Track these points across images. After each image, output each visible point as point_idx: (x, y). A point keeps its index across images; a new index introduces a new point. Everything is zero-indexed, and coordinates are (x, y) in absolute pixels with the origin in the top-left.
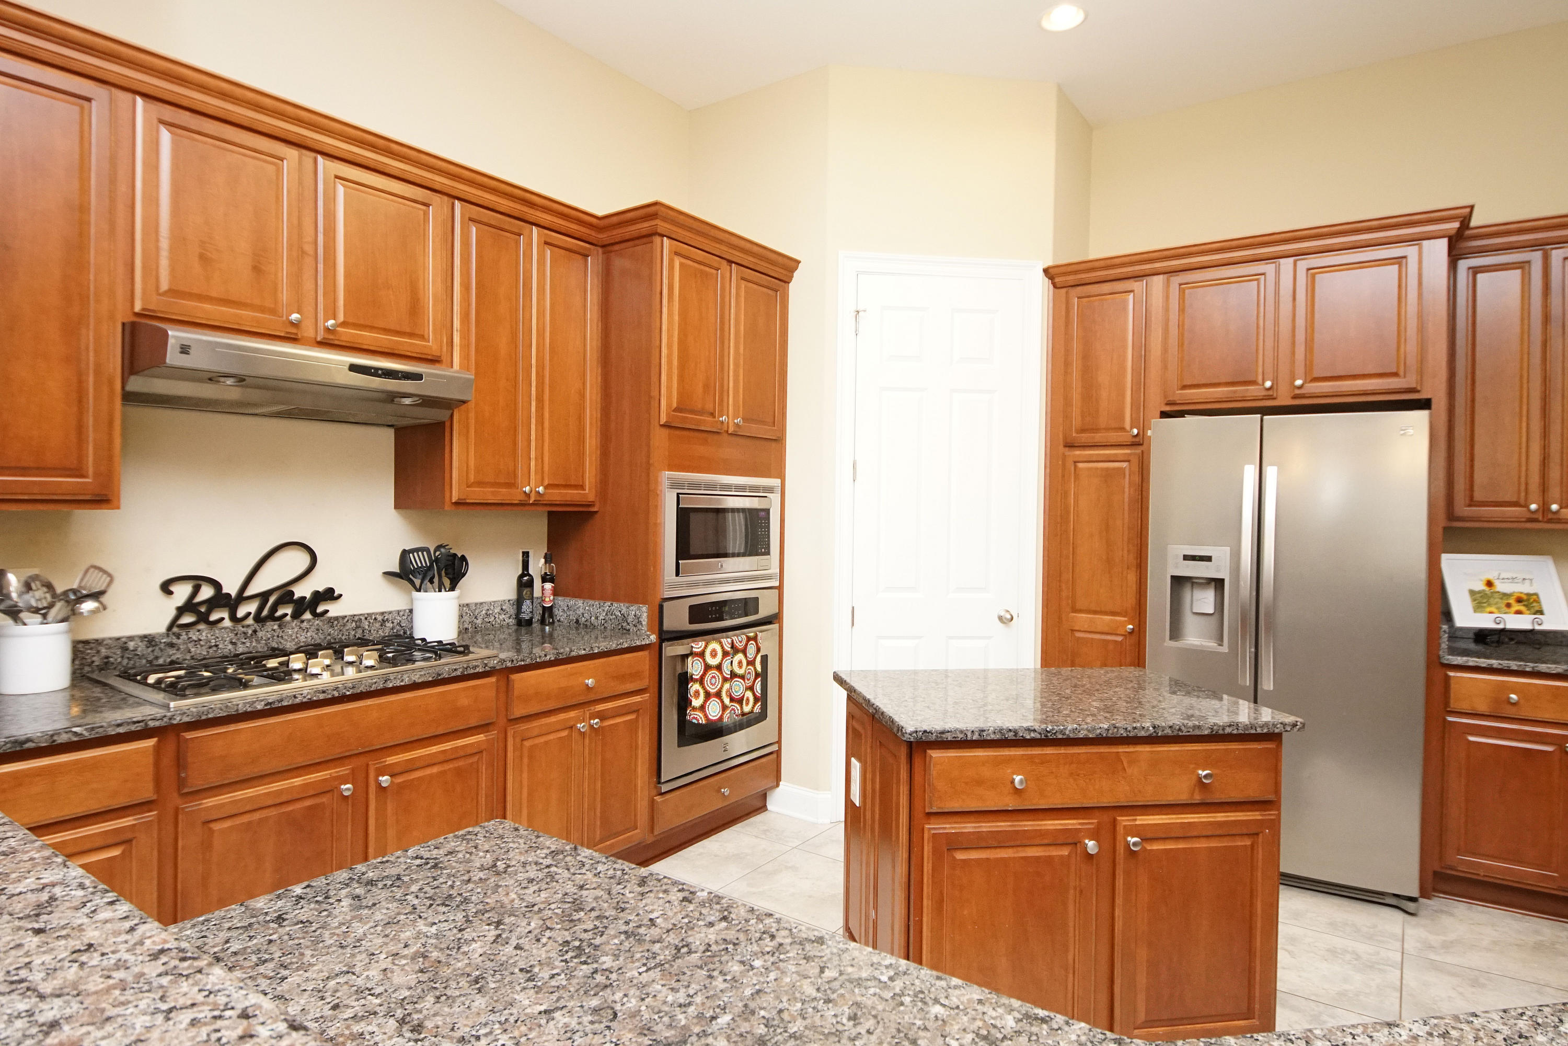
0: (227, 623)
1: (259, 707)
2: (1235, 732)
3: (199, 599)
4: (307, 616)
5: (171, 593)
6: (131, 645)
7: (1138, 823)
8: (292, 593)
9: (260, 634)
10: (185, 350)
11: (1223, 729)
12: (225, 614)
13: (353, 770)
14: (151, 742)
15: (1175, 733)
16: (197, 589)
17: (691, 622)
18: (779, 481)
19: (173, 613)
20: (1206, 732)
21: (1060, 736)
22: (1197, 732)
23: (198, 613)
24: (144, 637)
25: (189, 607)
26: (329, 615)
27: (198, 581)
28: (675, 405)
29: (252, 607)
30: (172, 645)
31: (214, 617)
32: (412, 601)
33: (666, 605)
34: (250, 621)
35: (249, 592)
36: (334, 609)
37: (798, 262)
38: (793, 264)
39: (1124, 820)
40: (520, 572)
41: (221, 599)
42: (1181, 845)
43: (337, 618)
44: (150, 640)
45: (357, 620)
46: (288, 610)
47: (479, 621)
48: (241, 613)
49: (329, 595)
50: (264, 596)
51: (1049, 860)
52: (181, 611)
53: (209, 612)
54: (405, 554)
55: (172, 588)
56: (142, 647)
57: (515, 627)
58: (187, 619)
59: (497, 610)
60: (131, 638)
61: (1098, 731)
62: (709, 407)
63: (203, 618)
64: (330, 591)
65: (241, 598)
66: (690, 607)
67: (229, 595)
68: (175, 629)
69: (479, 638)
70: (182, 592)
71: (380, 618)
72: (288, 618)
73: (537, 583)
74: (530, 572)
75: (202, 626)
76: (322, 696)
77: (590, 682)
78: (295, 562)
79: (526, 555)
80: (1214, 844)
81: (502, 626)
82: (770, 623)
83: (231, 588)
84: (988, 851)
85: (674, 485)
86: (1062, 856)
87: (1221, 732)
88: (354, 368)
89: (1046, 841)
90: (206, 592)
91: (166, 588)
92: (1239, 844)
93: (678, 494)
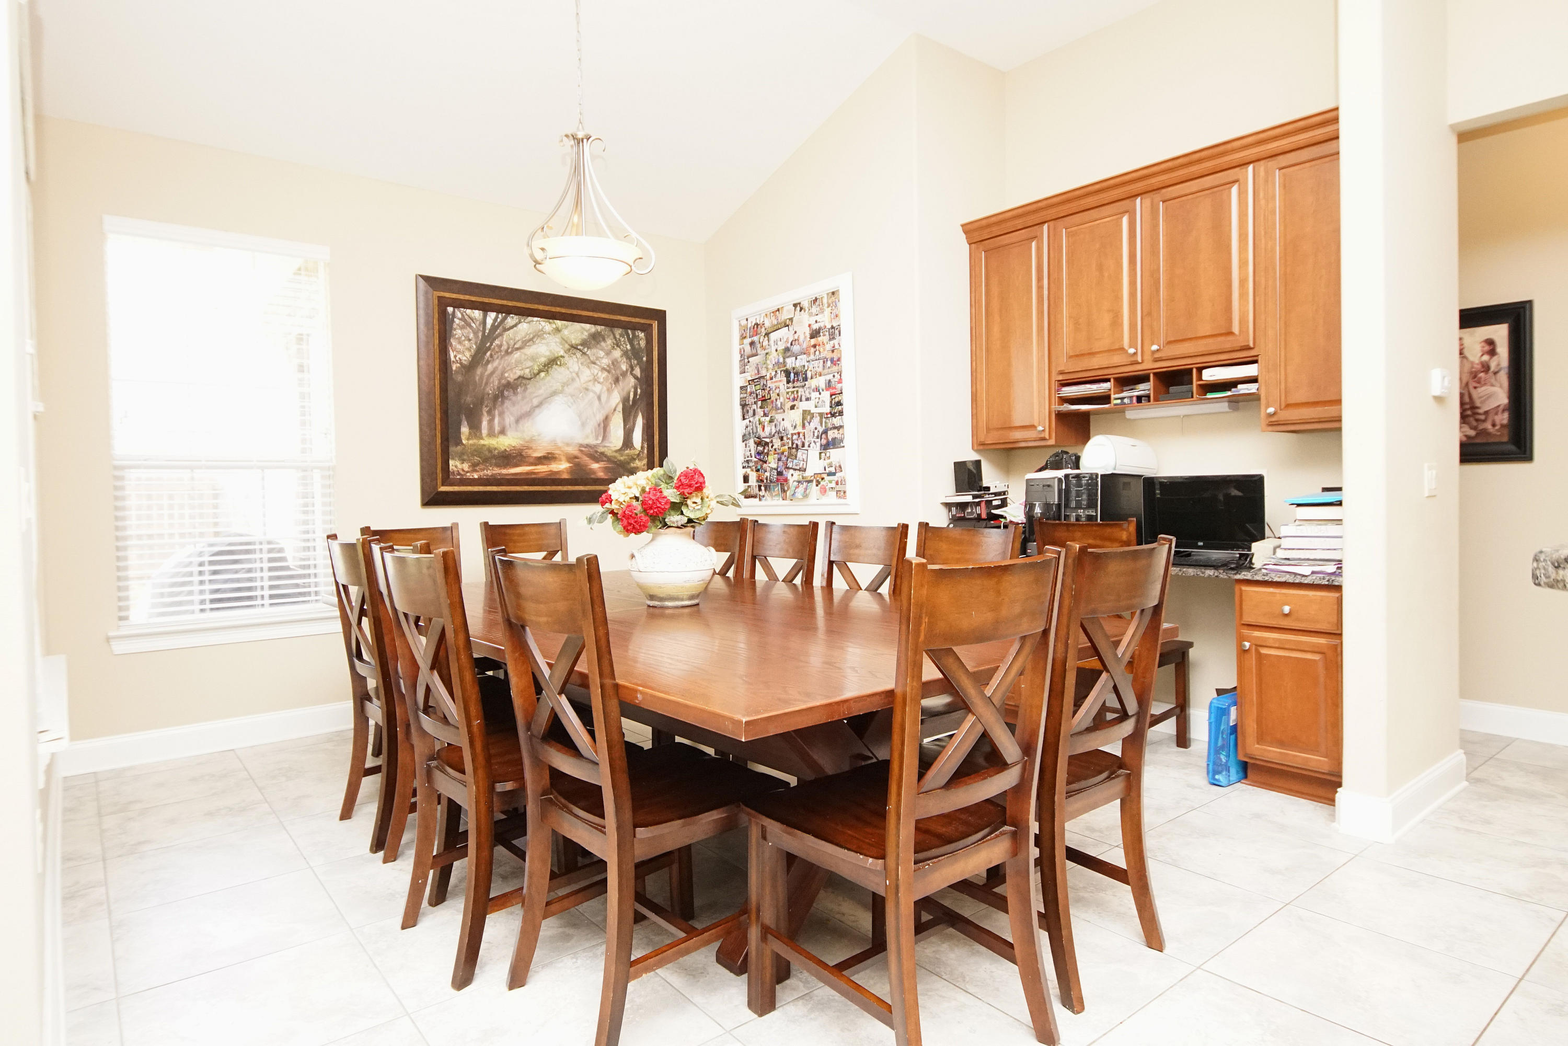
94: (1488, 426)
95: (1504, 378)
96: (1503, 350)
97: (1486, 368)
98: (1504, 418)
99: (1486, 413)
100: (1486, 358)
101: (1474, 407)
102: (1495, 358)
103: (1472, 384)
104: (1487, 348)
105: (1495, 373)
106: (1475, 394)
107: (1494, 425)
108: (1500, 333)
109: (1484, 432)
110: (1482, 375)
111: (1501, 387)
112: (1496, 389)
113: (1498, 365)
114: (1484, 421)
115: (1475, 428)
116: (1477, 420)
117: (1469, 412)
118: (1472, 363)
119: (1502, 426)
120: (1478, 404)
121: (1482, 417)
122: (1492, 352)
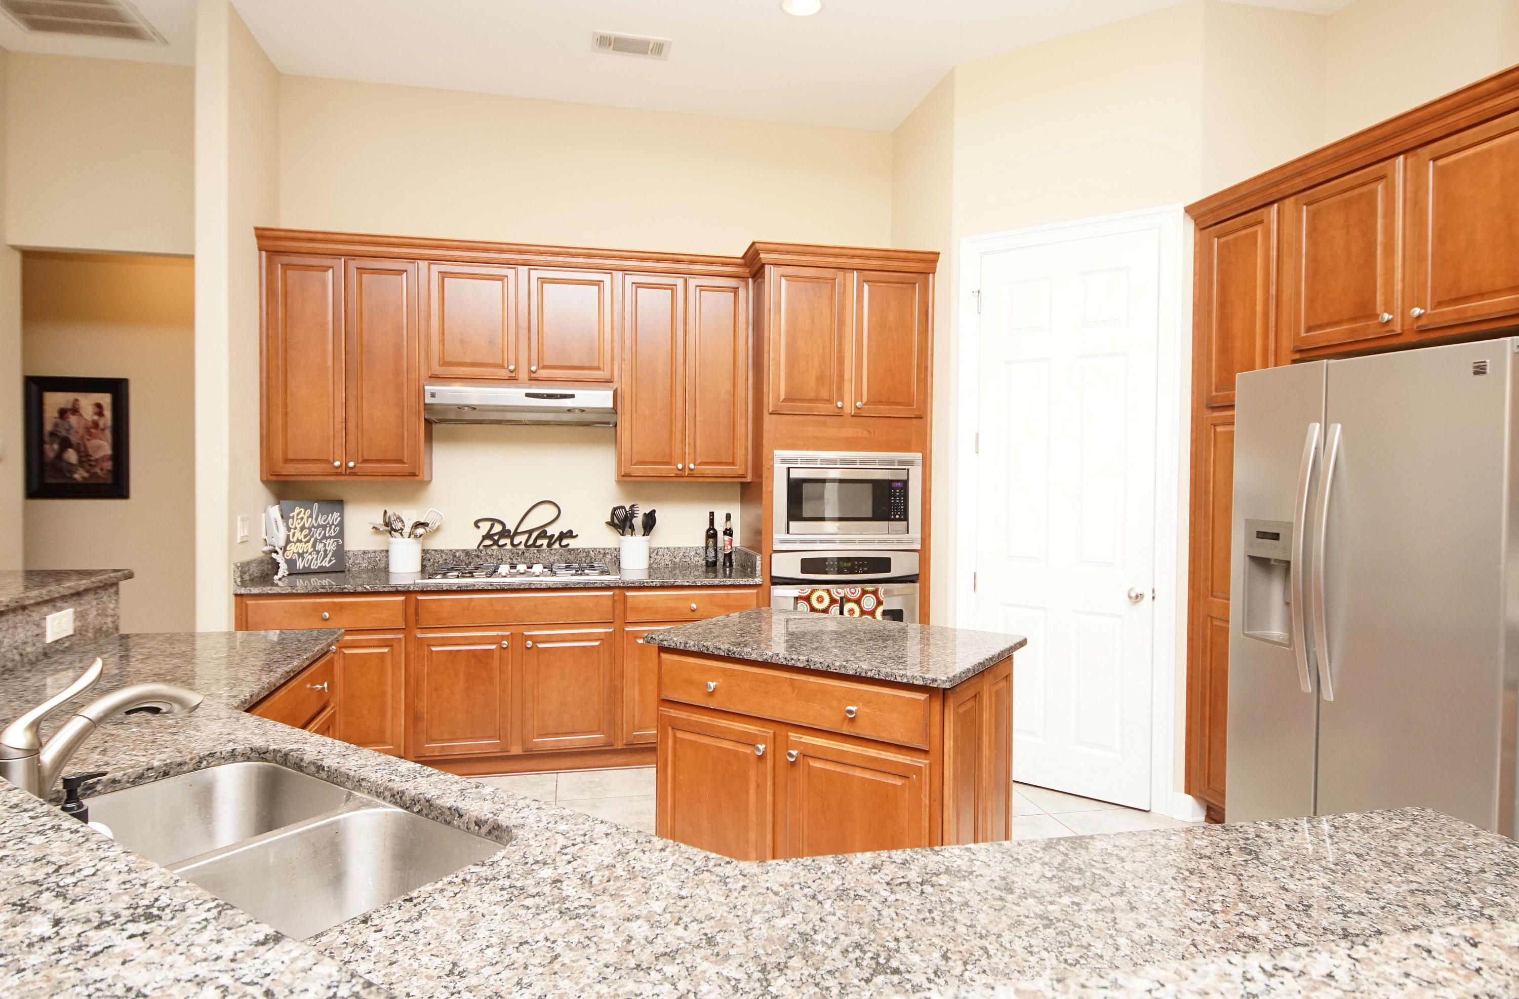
0: (509, 547)
1: (454, 588)
2: (877, 677)
3: (492, 532)
4: (557, 546)
5: (478, 527)
6: (457, 554)
7: (802, 740)
8: (545, 532)
9: (526, 554)
10: (433, 395)
11: (866, 673)
12: (508, 541)
13: (512, 634)
14: (402, 598)
15: (825, 669)
16: (492, 526)
17: (803, 572)
18: (920, 455)
19: (481, 538)
20: (851, 673)
21: (738, 656)
22: (843, 671)
23: (493, 540)
24: (463, 551)
25: (488, 536)
26: (570, 547)
27: (494, 521)
28: (782, 397)
29: (523, 538)
30: (478, 556)
31: (502, 542)
32: (621, 541)
33: (774, 555)
34: (522, 547)
35: (519, 531)
36: (573, 543)
37: (938, 254)
38: (932, 257)
39: (794, 736)
40: (708, 527)
41: (505, 533)
42: (839, 769)
43: (573, 550)
44: (467, 553)
45: (587, 552)
46: (545, 542)
47: (677, 560)
48: (516, 542)
49: (570, 534)
50: (530, 532)
51: (736, 753)
52: (485, 537)
53: (499, 539)
54: (615, 509)
55: (479, 524)
56: (463, 557)
57: (704, 569)
58: (488, 542)
59: (692, 553)
60: (457, 551)
61: (765, 657)
62: (824, 394)
63: (496, 543)
64: (571, 532)
65: (516, 533)
66: (802, 560)
67: (509, 531)
68: (481, 547)
69: (677, 572)
70: (485, 527)
71: (602, 552)
72: (545, 546)
73: (720, 535)
74: (716, 527)
75: (495, 547)
76: (490, 588)
77: (694, 606)
78: (548, 513)
79: (712, 514)
80: (868, 775)
81: (696, 566)
82: (913, 582)
83: (511, 527)
84: (697, 736)
85: (784, 461)
86: (745, 753)
87: (863, 674)
88: (528, 395)
89: (732, 738)
90: (498, 528)
91: (476, 524)
92: (890, 781)
93: (789, 468)
94: (98, 470)
95: (108, 434)
96: (108, 413)
97: (96, 425)
98: (108, 465)
99: (97, 460)
100: (96, 418)
101: (88, 455)
102: (103, 419)
103: (87, 437)
104: (97, 410)
105: (103, 430)
106: (88, 444)
107: (102, 470)
108: (105, 399)
109: (94, 475)
110: (93, 430)
111: (107, 441)
112: (103, 443)
113: (104, 424)
114: (95, 466)
115: (88, 471)
116: (90, 465)
117: (84, 459)
118: (86, 420)
119: (109, 471)
120: (91, 452)
121: (93, 463)
122: (100, 414)
